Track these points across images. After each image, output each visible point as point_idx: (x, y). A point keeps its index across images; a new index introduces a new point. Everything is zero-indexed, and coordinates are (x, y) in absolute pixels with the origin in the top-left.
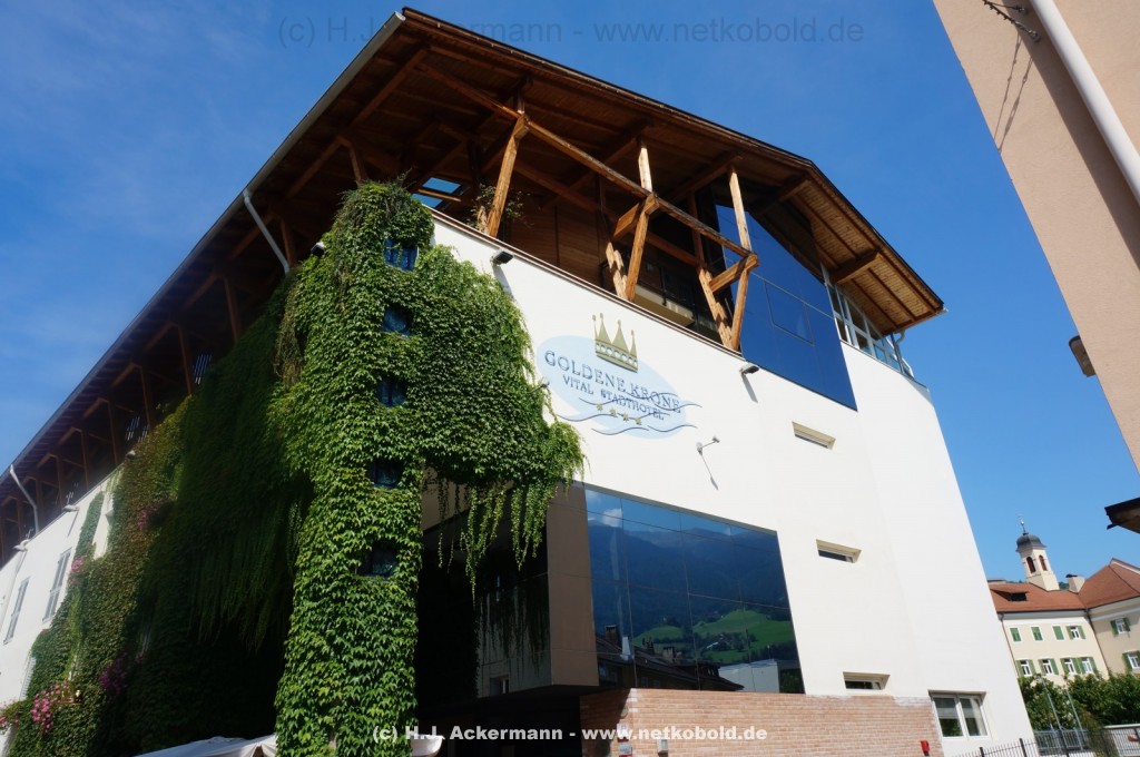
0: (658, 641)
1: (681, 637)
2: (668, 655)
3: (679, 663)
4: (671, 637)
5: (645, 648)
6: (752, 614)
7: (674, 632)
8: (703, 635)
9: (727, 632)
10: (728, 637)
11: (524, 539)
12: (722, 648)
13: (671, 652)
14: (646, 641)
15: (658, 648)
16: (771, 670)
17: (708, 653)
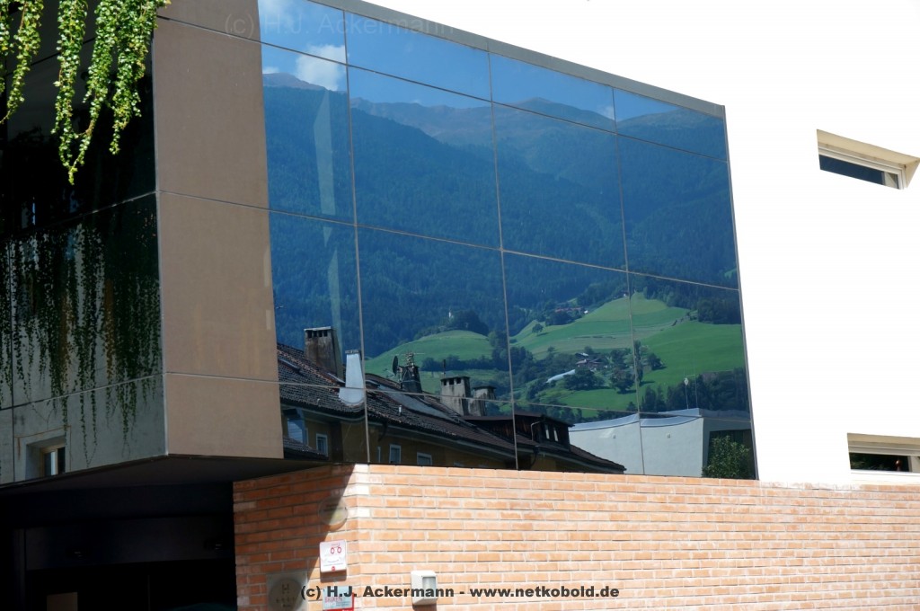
0: (432, 366)
1: (489, 356)
2: (451, 397)
3: (476, 413)
4: (464, 356)
5: (397, 379)
6: (656, 306)
7: (469, 344)
8: (539, 352)
9: (596, 347)
10: (597, 357)
11: (89, 106)
12: (584, 382)
13: (460, 389)
14: (402, 363)
15: (429, 381)
16: (689, 432)
17: (549, 393)
